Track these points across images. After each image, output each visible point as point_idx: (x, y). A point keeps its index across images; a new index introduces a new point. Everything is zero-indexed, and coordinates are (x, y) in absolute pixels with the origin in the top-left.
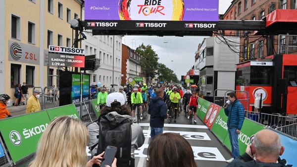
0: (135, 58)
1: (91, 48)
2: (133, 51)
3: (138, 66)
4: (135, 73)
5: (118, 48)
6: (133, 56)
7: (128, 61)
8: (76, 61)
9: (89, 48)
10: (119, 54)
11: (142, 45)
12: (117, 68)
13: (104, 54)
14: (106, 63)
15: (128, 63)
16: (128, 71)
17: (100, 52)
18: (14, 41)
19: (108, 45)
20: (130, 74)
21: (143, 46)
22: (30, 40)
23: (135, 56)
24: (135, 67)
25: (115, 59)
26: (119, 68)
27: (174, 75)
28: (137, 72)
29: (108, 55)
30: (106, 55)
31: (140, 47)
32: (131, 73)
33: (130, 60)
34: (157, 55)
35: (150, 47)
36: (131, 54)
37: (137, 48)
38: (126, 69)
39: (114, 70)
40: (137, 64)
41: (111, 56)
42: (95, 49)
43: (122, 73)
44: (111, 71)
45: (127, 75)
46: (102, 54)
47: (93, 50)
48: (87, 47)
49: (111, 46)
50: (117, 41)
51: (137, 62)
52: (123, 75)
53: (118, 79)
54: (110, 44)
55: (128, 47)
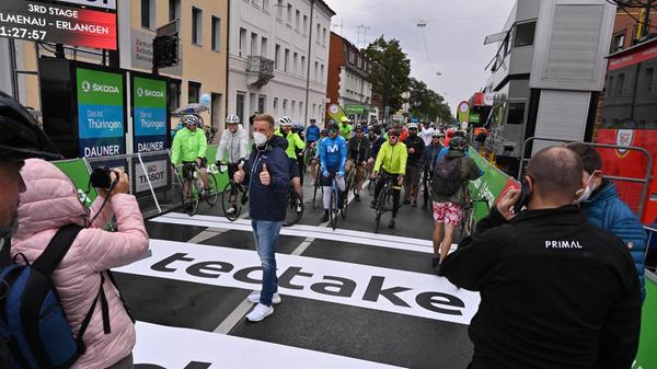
0: (359, 65)
1: (254, 35)
2: (356, 50)
3: (366, 84)
4: (358, 98)
5: (321, 41)
6: (356, 61)
7: (343, 71)
9: (249, 35)
10: (322, 55)
11: (381, 39)
12: (316, 83)
13: (287, 51)
14: (291, 69)
15: (343, 74)
16: (342, 92)
17: (278, 47)
19: (297, 31)
20: (345, 99)
21: (381, 42)
23: (360, 61)
24: (359, 84)
25: (312, 64)
26: (321, 84)
27: (446, 105)
28: (362, 96)
29: (295, 54)
30: (291, 55)
31: (375, 43)
32: (349, 96)
33: (348, 69)
34: (408, 62)
35: (396, 44)
36: (352, 57)
37: (371, 45)
38: (339, 87)
39: (309, 87)
40: (363, 79)
41: (303, 58)
42: (264, 40)
43: (327, 97)
44: (303, 89)
45: (341, 102)
46: (282, 51)
47: (259, 39)
48: (243, 31)
49: (305, 36)
50: (319, 25)
51: (365, 75)
52: (329, 100)
53: (317, 107)
54: (301, 29)
55: (345, 41)
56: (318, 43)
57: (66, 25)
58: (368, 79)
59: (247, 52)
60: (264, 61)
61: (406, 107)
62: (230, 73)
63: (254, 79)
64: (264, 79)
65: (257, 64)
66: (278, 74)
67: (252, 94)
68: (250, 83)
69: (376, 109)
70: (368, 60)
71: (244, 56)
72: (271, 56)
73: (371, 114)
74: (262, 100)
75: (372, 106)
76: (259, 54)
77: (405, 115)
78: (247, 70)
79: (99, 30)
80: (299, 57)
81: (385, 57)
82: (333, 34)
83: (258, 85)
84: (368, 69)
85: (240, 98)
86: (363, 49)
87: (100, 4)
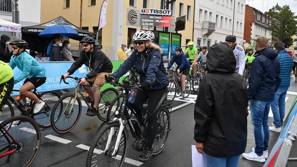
0: (263, 21)
1: (206, 12)
2: (261, 13)
3: (268, 31)
5: (240, 11)
6: (261, 19)
7: (253, 25)
8: (163, 21)
9: (203, 12)
10: (241, 18)
11: (277, 6)
12: (237, 32)
13: (222, 17)
14: (223, 27)
15: (253, 27)
16: (253, 36)
17: (217, 16)
18: (132, 8)
19: (227, 7)
20: (254, 40)
23: (264, 19)
24: (263, 31)
25: (235, 23)
26: (240, 33)
29: (226, 19)
30: (224, 19)
31: (273, 9)
33: (256, 24)
35: (288, 7)
36: (259, 17)
37: (270, 10)
38: (251, 34)
40: (266, 28)
41: (230, 20)
42: (211, 13)
43: (244, 39)
45: (252, 41)
46: (219, 18)
47: (208, 13)
48: (201, 10)
49: (231, 9)
50: (239, 3)
51: (267, 26)
52: (245, 41)
54: (229, 6)
55: (254, 9)
56: (238, 12)
57: (158, 21)
58: (269, 29)
59: (202, 20)
60: (210, 23)
62: (195, 30)
63: (206, 32)
64: (210, 32)
65: (206, 26)
66: (217, 29)
67: (204, 39)
68: (204, 34)
70: (269, 18)
71: (201, 22)
72: (214, 21)
74: (209, 42)
75: (272, 43)
76: (208, 20)
78: (203, 28)
79: (166, 22)
80: (228, 20)
81: (281, 14)
82: (247, 6)
83: (208, 35)
84: (269, 23)
85: (199, 41)
86: (266, 13)
87: (167, 14)
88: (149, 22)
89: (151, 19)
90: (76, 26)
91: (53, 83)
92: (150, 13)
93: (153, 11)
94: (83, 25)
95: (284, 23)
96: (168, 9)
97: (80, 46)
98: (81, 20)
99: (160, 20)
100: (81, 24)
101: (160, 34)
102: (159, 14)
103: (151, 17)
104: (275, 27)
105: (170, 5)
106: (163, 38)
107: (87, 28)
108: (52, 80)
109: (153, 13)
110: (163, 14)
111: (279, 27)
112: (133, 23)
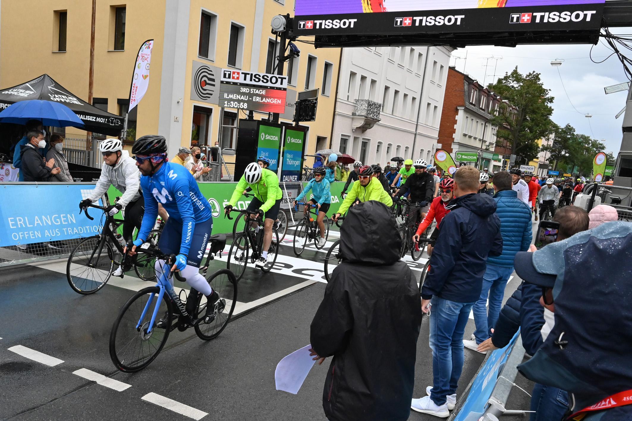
0: (483, 105)
1: (363, 78)
2: (479, 88)
3: (490, 128)
4: (478, 144)
5: (436, 81)
6: (479, 100)
7: (461, 113)
8: (268, 100)
9: (358, 78)
11: (515, 72)
12: (426, 126)
13: (396, 92)
14: (398, 113)
15: (461, 116)
16: (457, 137)
17: (387, 88)
18: (203, 62)
19: (409, 71)
20: (461, 145)
21: (516, 75)
22: (232, 60)
23: (484, 100)
24: (481, 128)
25: (424, 105)
26: (432, 128)
28: (483, 141)
29: (406, 95)
30: (401, 96)
31: (506, 78)
32: (466, 141)
33: (467, 111)
34: (551, 100)
35: (537, 77)
36: (474, 95)
37: (500, 81)
38: (454, 131)
39: (418, 131)
40: (487, 121)
41: (414, 99)
42: (373, 82)
43: (438, 142)
44: (411, 133)
45: (455, 148)
46: (391, 92)
47: (368, 82)
48: (353, 74)
49: (418, 75)
50: (435, 63)
51: (489, 117)
52: (440, 146)
53: (425, 153)
54: (414, 68)
55: (466, 78)
56: (432, 82)
57: (258, 99)
58: (493, 122)
59: (355, 95)
60: (370, 104)
61: (543, 156)
62: (337, 117)
63: (360, 123)
64: (369, 124)
65: (362, 110)
66: (384, 118)
67: (356, 139)
68: (355, 127)
69: (501, 157)
70: (495, 99)
71: (352, 100)
72: (378, 99)
73: (493, 163)
74: (365, 144)
75: (495, 153)
76: (366, 98)
77: (542, 166)
78: (354, 114)
79: (276, 101)
80: (409, 99)
81: (520, 93)
82: (452, 69)
83: (363, 129)
84: (493, 110)
85: (344, 141)
86: (490, 86)
87: (278, 85)
88: (239, 101)
89: (244, 94)
90: (79, 99)
91: (27, 229)
92: (241, 80)
93: (248, 77)
94: (96, 95)
95: (524, 111)
96: (280, 72)
97: (88, 140)
98: (91, 84)
99: (262, 97)
100: (91, 93)
101: (261, 127)
102: (261, 83)
103: (244, 90)
104: (506, 120)
105: (286, 64)
106: (268, 137)
107: (104, 101)
108: (25, 222)
109: (248, 81)
110: (269, 84)
111: (513, 119)
112: (205, 96)
